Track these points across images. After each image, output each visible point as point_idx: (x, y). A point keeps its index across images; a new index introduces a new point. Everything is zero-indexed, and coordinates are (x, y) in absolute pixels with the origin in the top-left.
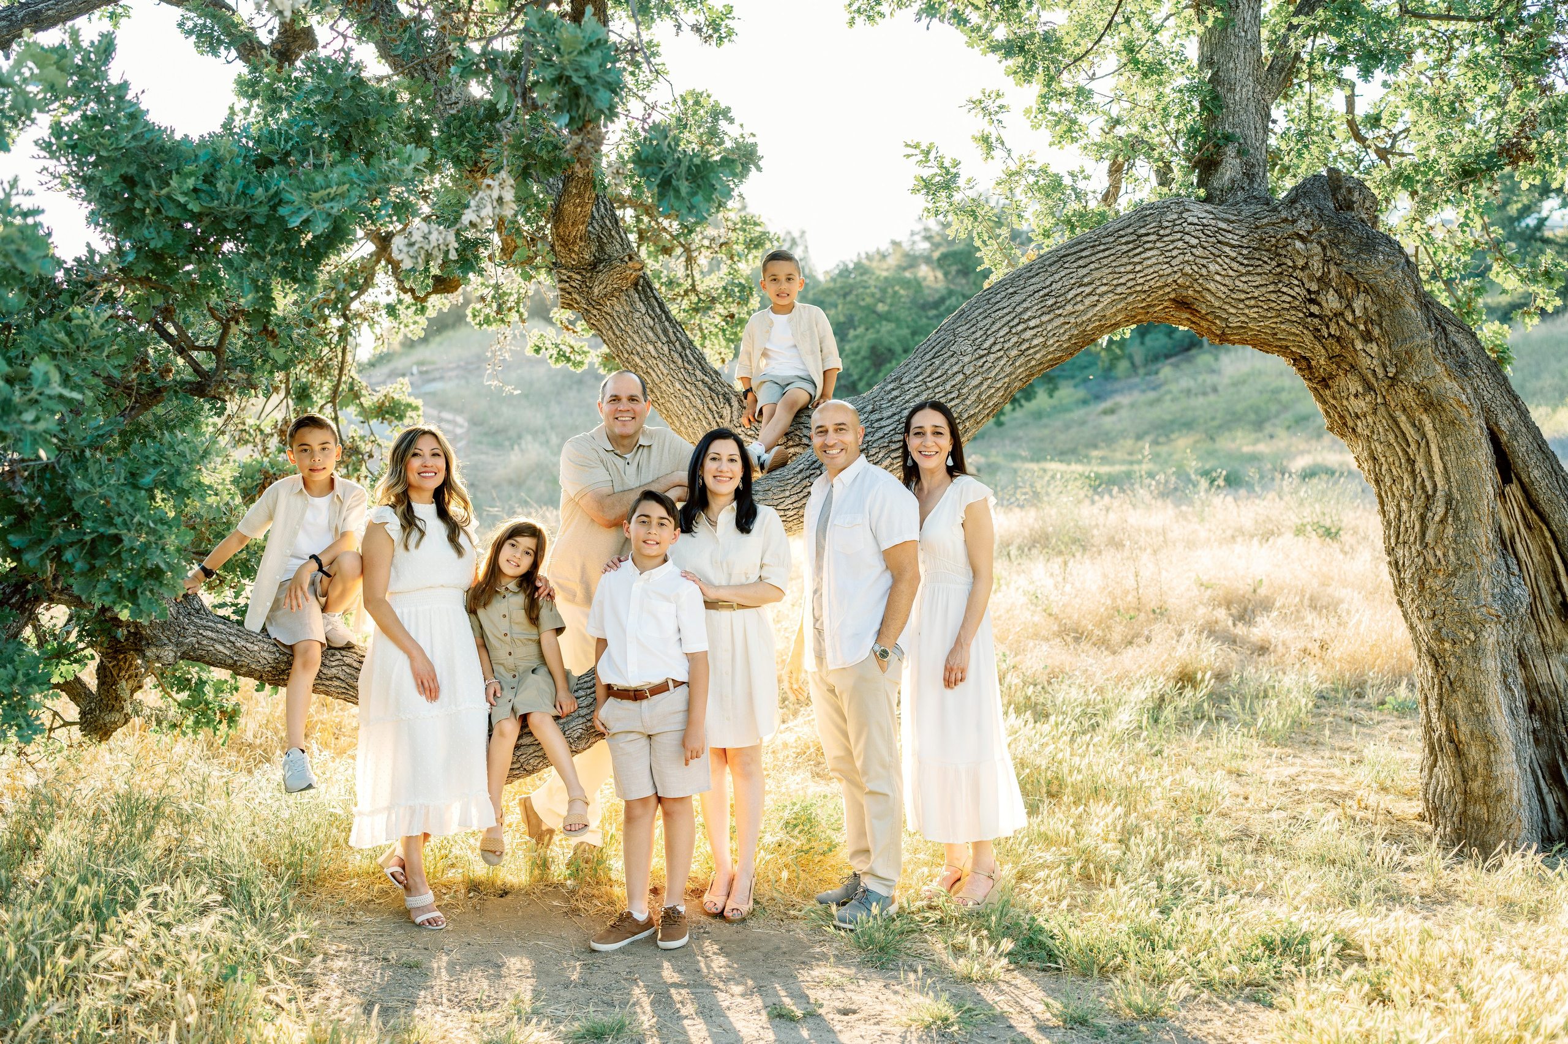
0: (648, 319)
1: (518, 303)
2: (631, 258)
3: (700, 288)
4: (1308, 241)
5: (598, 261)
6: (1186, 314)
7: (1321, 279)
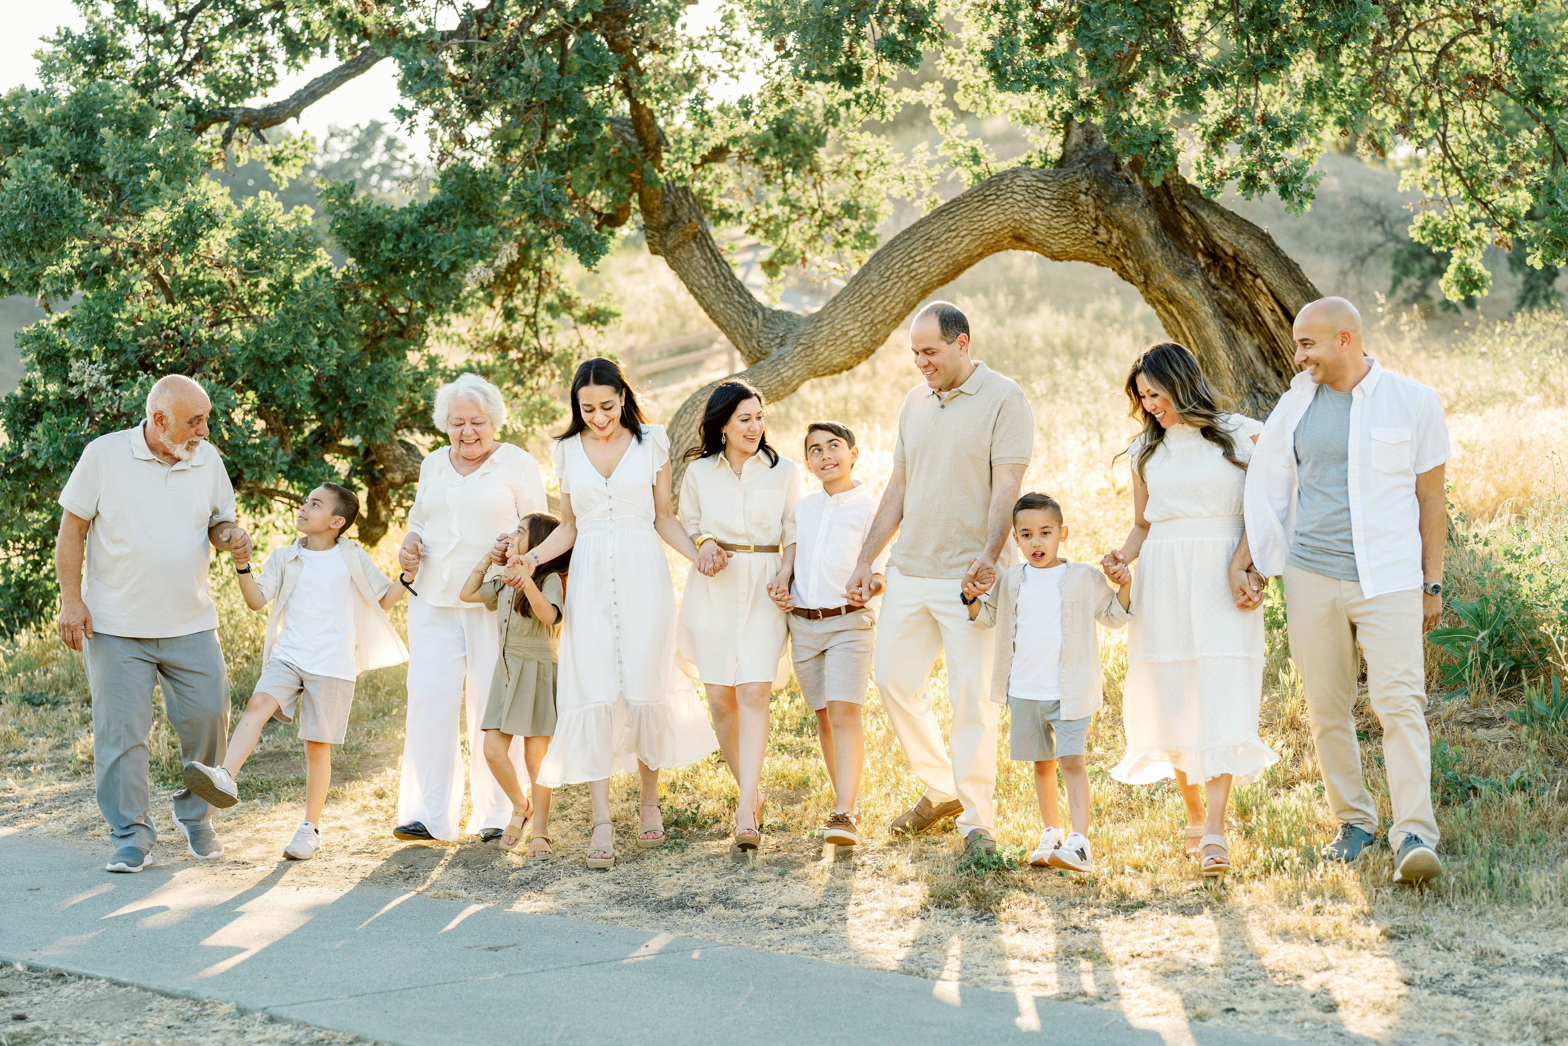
2: (690, 221)
4: (1086, 194)
5: (671, 222)
6: (1024, 245)
7: (1096, 219)
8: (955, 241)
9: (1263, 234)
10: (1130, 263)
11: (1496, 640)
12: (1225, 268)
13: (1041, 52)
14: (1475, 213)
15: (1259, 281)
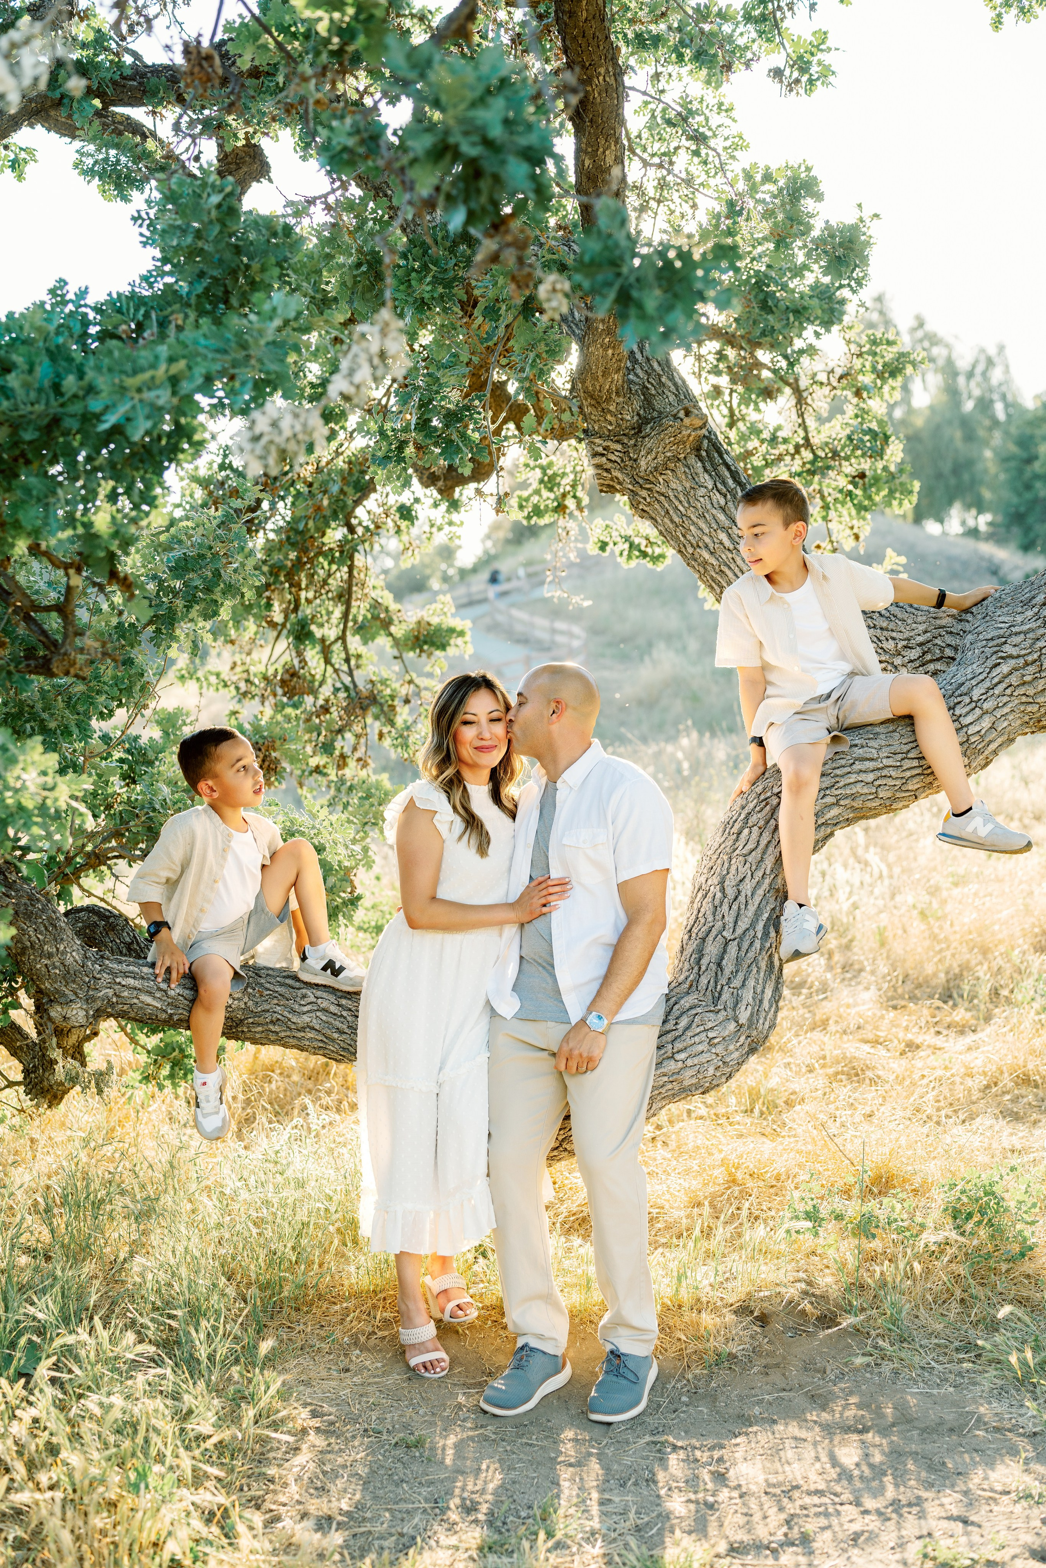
0: (718, 498)
1: (573, 486)
2: (688, 413)
3: (816, 440)
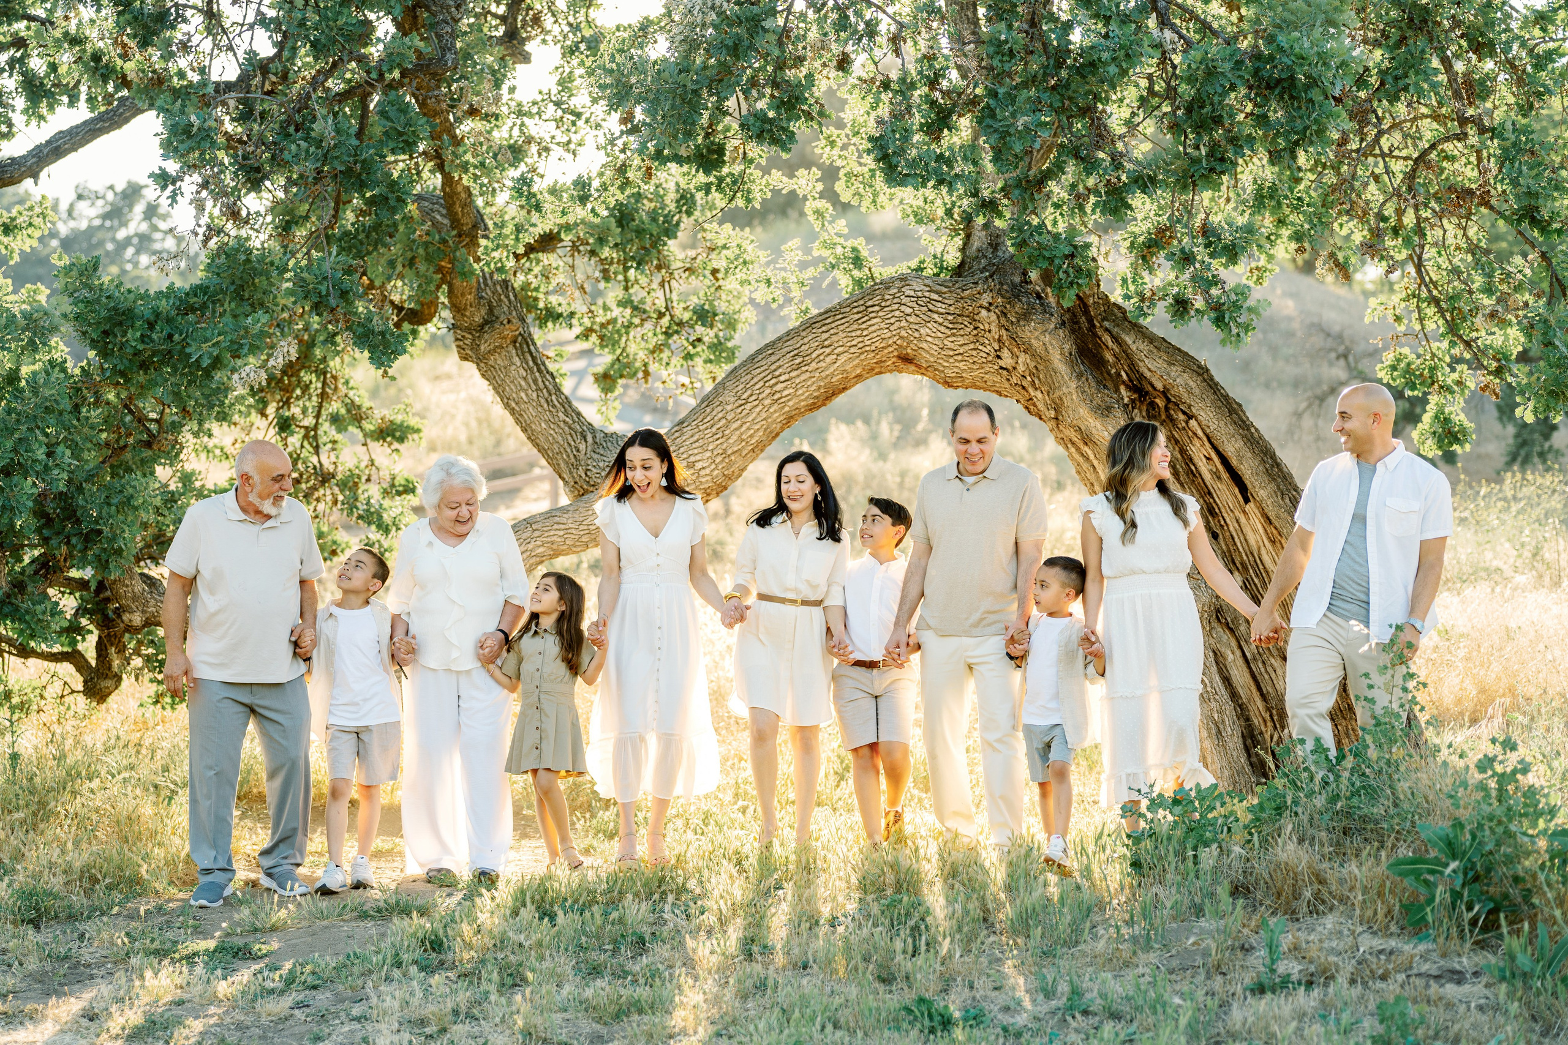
2: (509, 321)
4: (989, 310)
5: (486, 322)
6: (912, 368)
7: (999, 340)
8: (829, 360)
9: (1199, 367)
10: (1039, 394)
11: (1471, 874)
12: (1152, 405)
13: (938, 139)
14: (1456, 351)
15: (1193, 422)
